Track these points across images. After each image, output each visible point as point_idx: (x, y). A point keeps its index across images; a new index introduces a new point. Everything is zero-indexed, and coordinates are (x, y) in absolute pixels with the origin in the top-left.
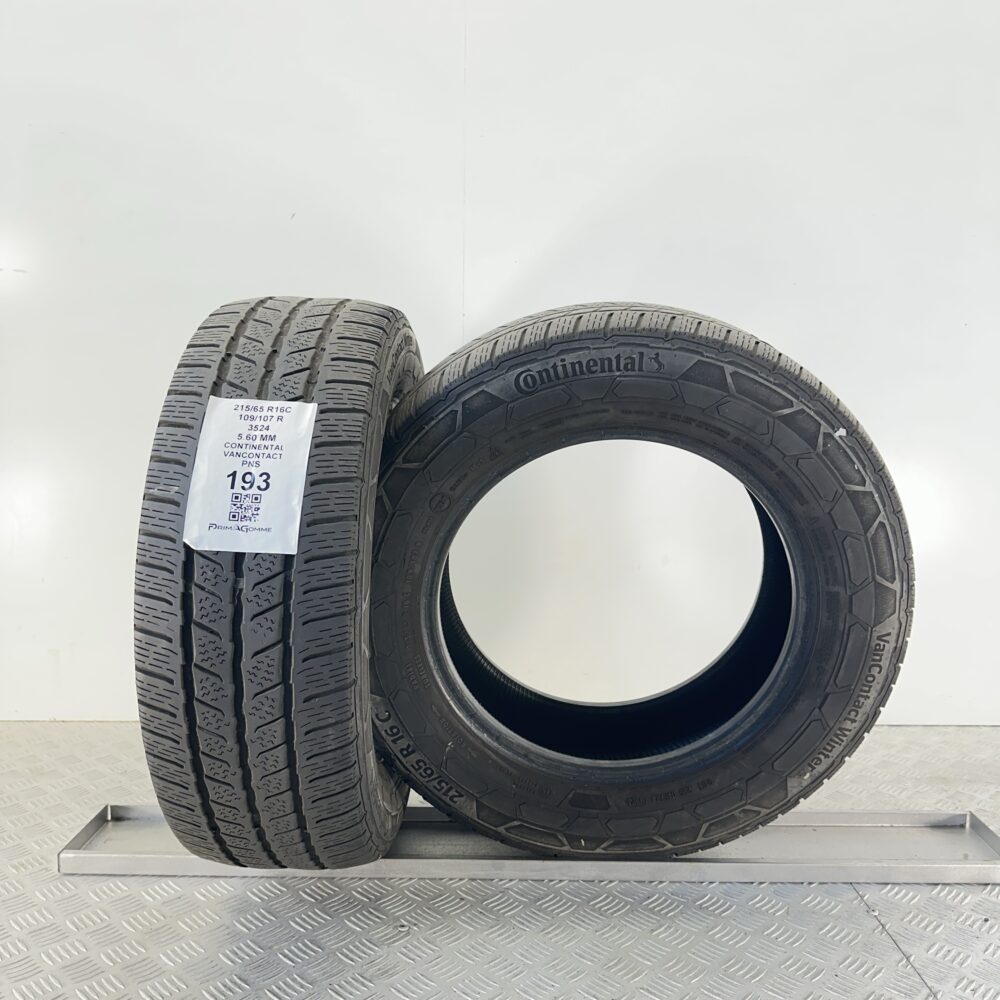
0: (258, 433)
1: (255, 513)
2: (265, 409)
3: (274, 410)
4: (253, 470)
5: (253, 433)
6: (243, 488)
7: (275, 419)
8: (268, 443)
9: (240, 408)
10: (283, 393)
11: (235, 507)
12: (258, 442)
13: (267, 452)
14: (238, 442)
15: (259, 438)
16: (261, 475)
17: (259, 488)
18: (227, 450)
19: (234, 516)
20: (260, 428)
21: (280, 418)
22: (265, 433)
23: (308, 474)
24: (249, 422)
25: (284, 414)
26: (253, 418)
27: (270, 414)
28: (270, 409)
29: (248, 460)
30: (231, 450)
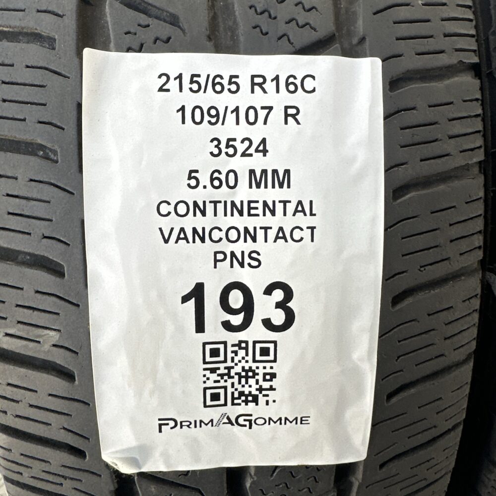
0: (241, 165)
1: (266, 385)
2: (244, 82)
3: (270, 86)
4: (244, 275)
5: (224, 164)
6: (227, 325)
7: (277, 115)
8: (271, 194)
9: (173, 85)
10: (283, 28)
11: (214, 377)
12: (243, 193)
13: (274, 222)
14: (191, 196)
15: (244, 180)
16: (269, 291)
17: (267, 323)
18: (166, 224)
19: (215, 397)
20: (241, 148)
21: (291, 114)
22: (258, 162)
23: (388, 277)
24: (207, 131)
25: (299, 99)
26: (215, 116)
27: (259, 99)
28: (257, 82)
29: (228, 248)
30: (176, 223)
